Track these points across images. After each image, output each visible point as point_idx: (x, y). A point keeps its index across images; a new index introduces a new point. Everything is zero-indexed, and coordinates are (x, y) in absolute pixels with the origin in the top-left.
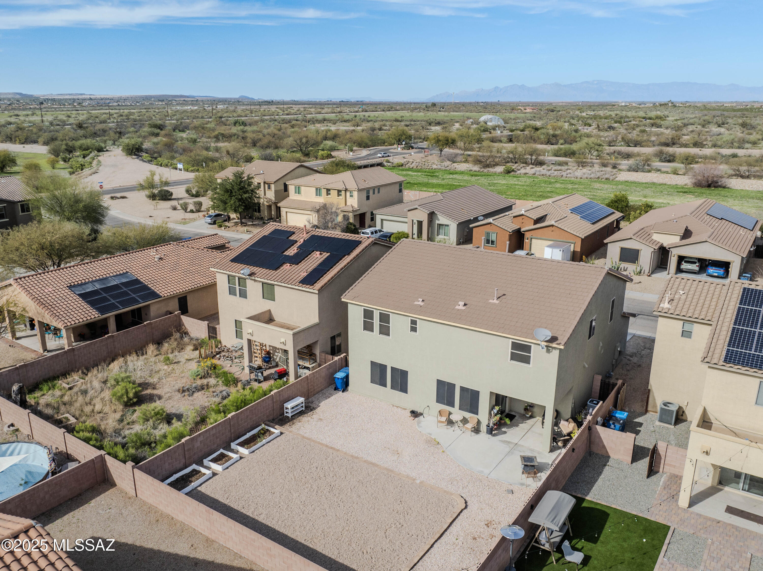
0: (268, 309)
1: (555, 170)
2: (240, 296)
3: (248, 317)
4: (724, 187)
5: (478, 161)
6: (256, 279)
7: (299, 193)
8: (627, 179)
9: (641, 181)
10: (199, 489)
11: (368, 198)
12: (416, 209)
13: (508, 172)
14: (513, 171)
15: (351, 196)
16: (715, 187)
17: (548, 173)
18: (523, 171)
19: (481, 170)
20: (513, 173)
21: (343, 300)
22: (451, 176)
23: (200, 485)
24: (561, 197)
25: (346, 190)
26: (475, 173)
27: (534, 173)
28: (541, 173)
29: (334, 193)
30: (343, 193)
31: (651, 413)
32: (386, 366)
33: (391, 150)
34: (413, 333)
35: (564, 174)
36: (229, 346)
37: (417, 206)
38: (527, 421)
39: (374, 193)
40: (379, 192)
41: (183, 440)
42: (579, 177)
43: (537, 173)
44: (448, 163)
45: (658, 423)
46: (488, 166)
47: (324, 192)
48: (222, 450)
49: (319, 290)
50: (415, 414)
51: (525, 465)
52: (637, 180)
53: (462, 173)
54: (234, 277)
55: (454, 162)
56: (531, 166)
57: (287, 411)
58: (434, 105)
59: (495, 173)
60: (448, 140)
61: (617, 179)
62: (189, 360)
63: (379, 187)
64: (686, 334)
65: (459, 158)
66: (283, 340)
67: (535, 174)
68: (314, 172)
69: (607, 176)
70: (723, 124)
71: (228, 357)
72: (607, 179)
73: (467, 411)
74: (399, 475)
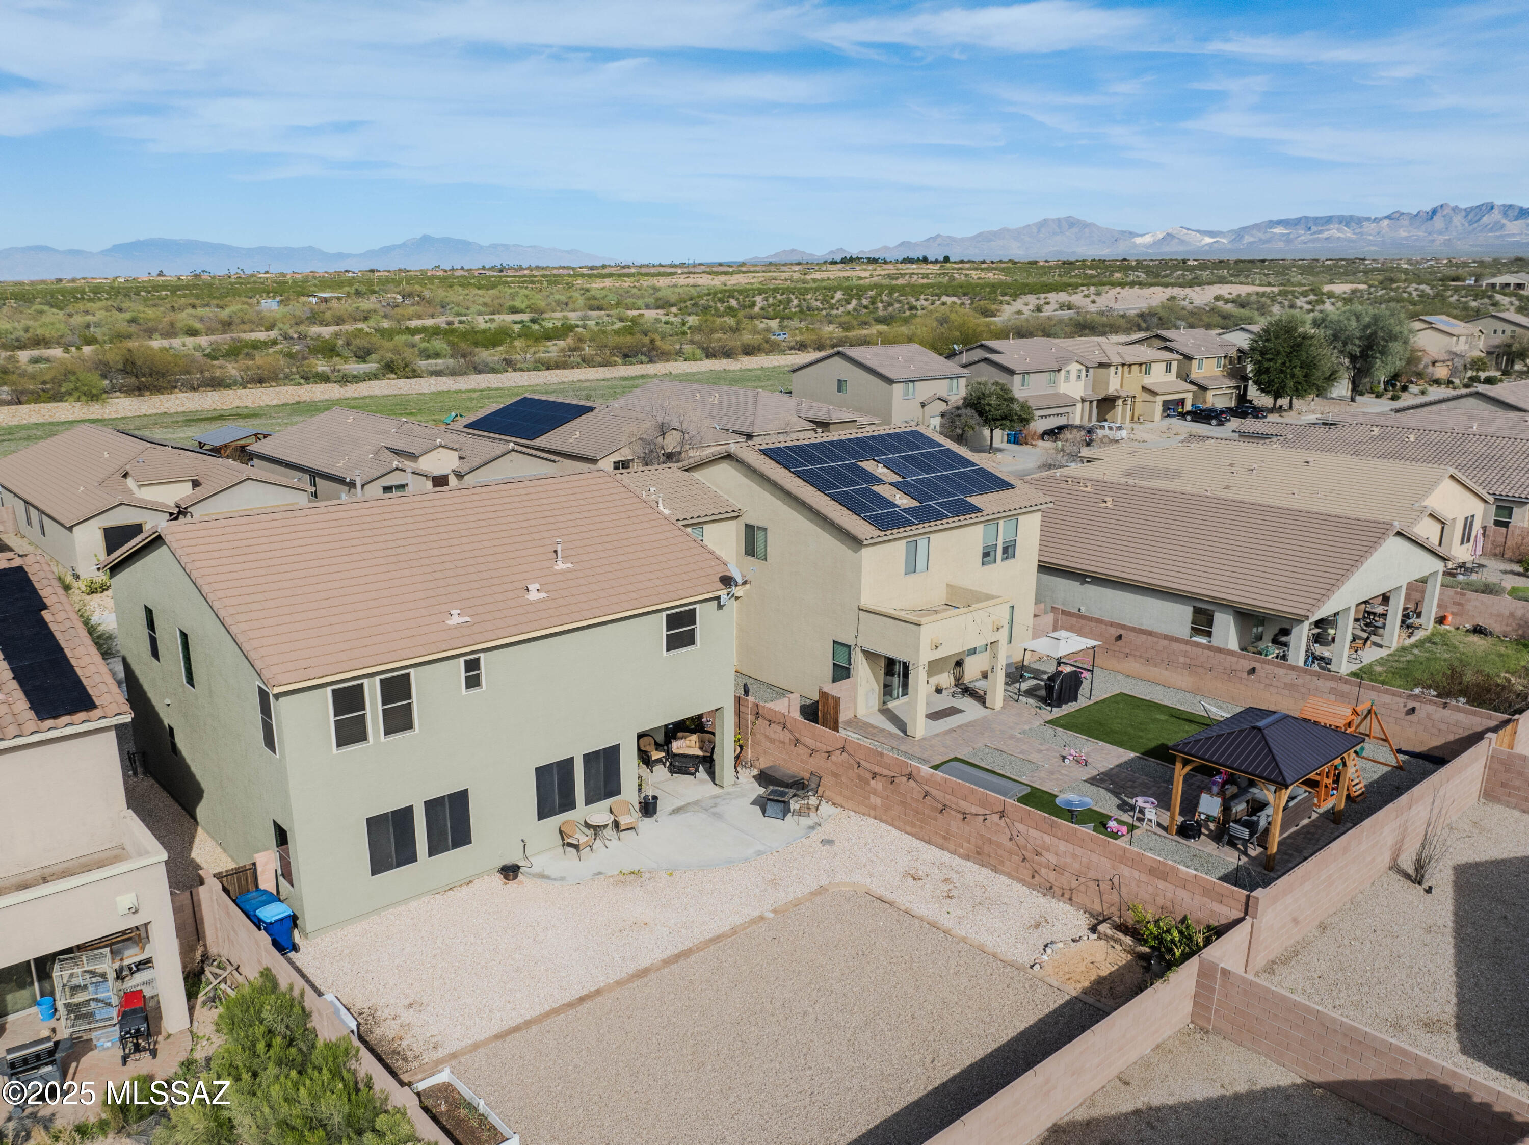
32: (410, 809)
34: (474, 691)
50: (510, 871)
66: (127, 900)
73: (600, 800)
74: (734, 931)
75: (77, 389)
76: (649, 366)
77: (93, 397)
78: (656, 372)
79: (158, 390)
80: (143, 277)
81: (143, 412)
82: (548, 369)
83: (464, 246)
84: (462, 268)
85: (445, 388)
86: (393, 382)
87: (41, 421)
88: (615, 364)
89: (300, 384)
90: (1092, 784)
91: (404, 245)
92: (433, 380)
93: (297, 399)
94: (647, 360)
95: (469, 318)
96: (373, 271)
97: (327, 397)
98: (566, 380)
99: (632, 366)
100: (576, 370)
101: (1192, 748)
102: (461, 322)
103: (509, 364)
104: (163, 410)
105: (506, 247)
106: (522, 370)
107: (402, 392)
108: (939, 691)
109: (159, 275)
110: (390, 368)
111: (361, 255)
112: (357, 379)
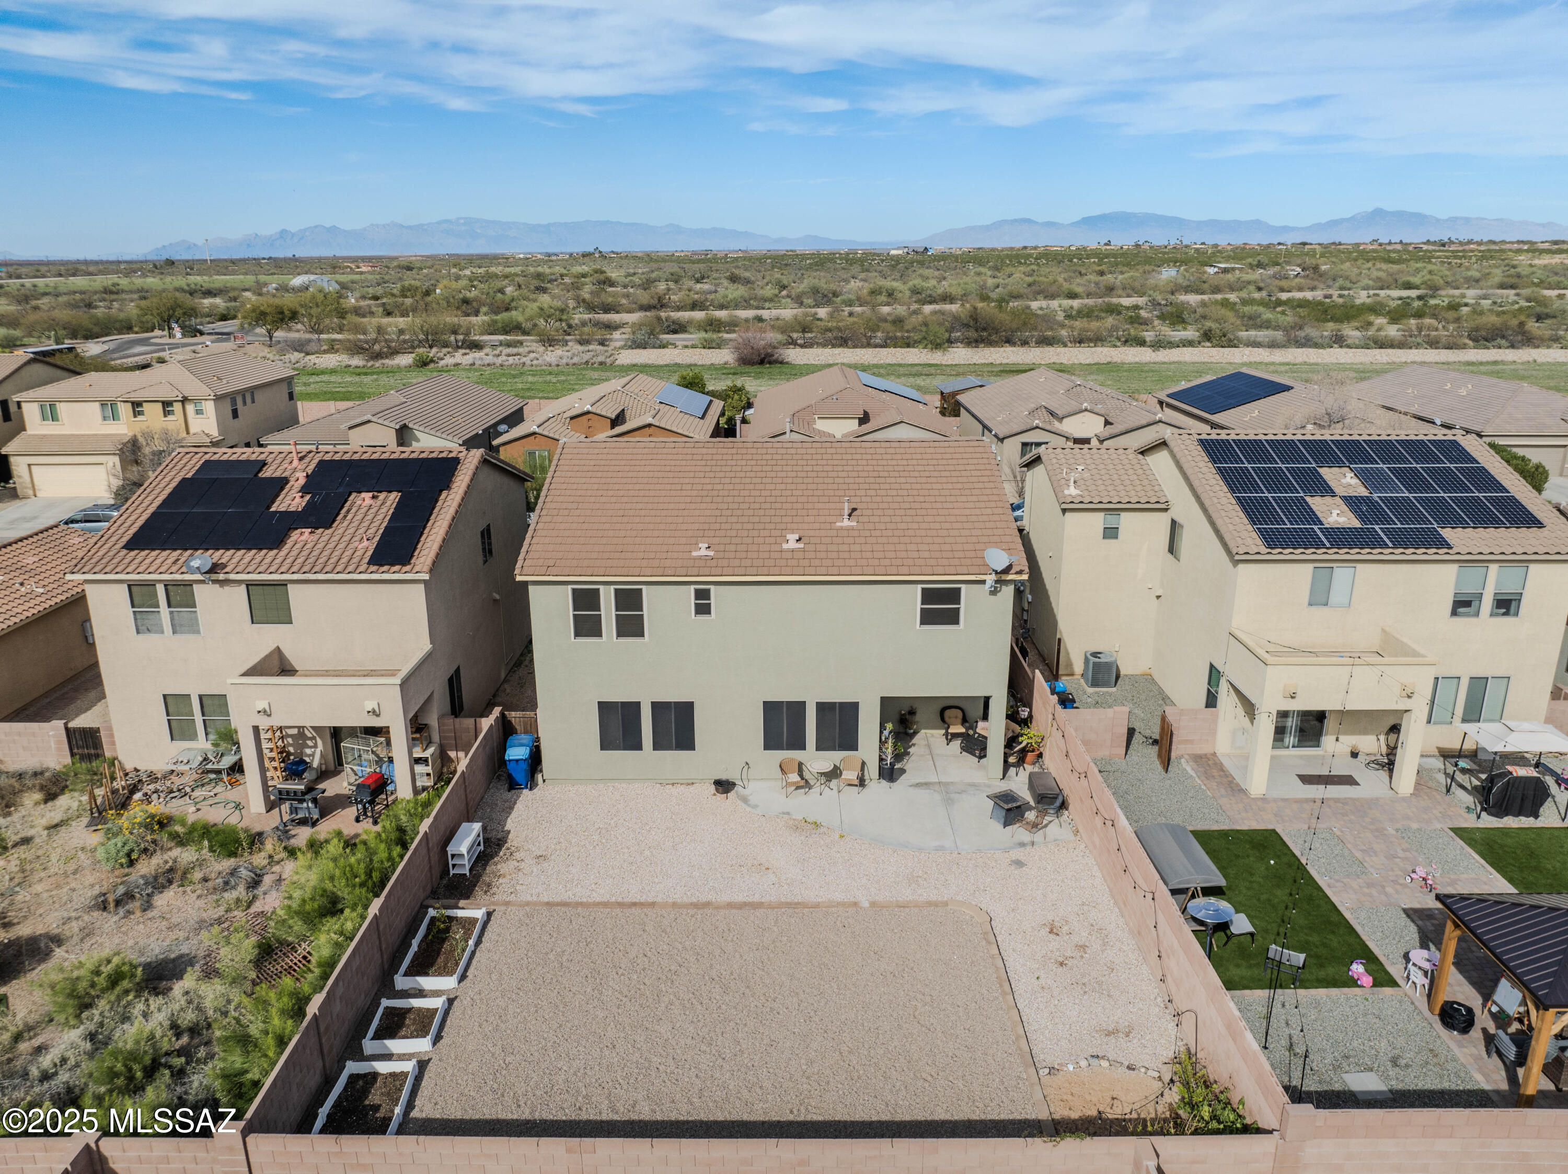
0: (272, 647)
1: (509, 355)
2: (174, 632)
3: (243, 671)
4: (781, 363)
5: (356, 349)
6: (232, 576)
7: (54, 418)
8: (635, 361)
9: (657, 363)
10: (415, 1114)
11: (235, 414)
12: (369, 421)
13: (423, 363)
14: (432, 361)
15: (199, 412)
16: (770, 363)
17: (499, 361)
18: (449, 361)
19: (370, 364)
20: (432, 365)
21: (518, 578)
22: (318, 379)
23: (410, 1105)
24: (629, 378)
25: (184, 400)
26: (358, 370)
27: (471, 361)
28: (486, 362)
29: (153, 412)
30: (177, 407)
31: (1064, 678)
32: (638, 704)
33: (153, 341)
34: (703, 618)
35: (527, 360)
36: (145, 765)
37: (368, 417)
38: (914, 741)
39: (245, 403)
40: (253, 402)
41: (312, 1009)
42: (554, 364)
43: (478, 363)
44: (296, 356)
45: (1091, 690)
46: (378, 356)
47: (125, 410)
48: (385, 1003)
49: (431, 571)
50: (724, 786)
51: (1009, 810)
52: (650, 362)
53: (333, 371)
54: (152, 584)
55: (308, 354)
56: (462, 351)
57: (455, 861)
58: (171, 263)
59: (399, 367)
60: (282, 313)
61: (617, 363)
62: (56, 826)
63: (252, 390)
64: (1111, 533)
65: (313, 347)
66: (370, 705)
67: (474, 364)
68: (65, 374)
69: (601, 359)
70: (703, 278)
71: (172, 792)
72: (601, 363)
73: (833, 749)
74: (817, 906)
75: (925, 338)
76: (1507, 351)
77: (937, 346)
78: (1515, 358)
79: (990, 343)
80: (1093, 245)
81: (974, 361)
82: (1381, 348)
83: (1419, 219)
84: (1401, 242)
85: (1258, 359)
86: (1206, 350)
87: (894, 362)
88: (1464, 347)
89: (1115, 346)
90: (1408, 916)
91: (1353, 218)
92: (1247, 350)
93: (1109, 359)
94: (1508, 344)
95: (1351, 292)
96: (1304, 244)
97: (1137, 360)
98: (1398, 360)
99: (1486, 351)
100: (1414, 351)
101: (1456, 902)
102: (1340, 296)
103: (1339, 341)
104: (990, 360)
105: (1467, 220)
106: (1349, 347)
107: (1213, 360)
108: (1354, 755)
109: (1106, 244)
110: (1207, 336)
111: (1302, 229)
112: (1171, 345)
